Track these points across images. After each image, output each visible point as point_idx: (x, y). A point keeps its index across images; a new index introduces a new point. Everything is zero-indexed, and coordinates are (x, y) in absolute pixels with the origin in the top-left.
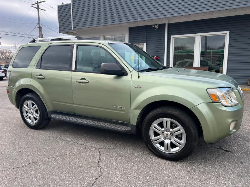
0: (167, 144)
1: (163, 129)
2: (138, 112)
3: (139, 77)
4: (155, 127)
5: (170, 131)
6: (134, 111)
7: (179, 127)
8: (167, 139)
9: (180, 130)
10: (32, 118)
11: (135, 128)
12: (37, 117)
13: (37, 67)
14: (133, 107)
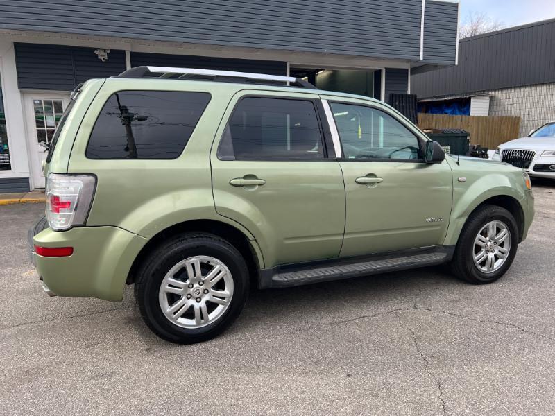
0: (491, 259)
1: (487, 238)
3: (458, 163)
4: (479, 240)
5: (494, 239)
6: (457, 220)
7: (504, 230)
8: (490, 252)
10: (200, 308)
11: (452, 251)
12: (224, 298)
13: (223, 154)
14: (455, 215)
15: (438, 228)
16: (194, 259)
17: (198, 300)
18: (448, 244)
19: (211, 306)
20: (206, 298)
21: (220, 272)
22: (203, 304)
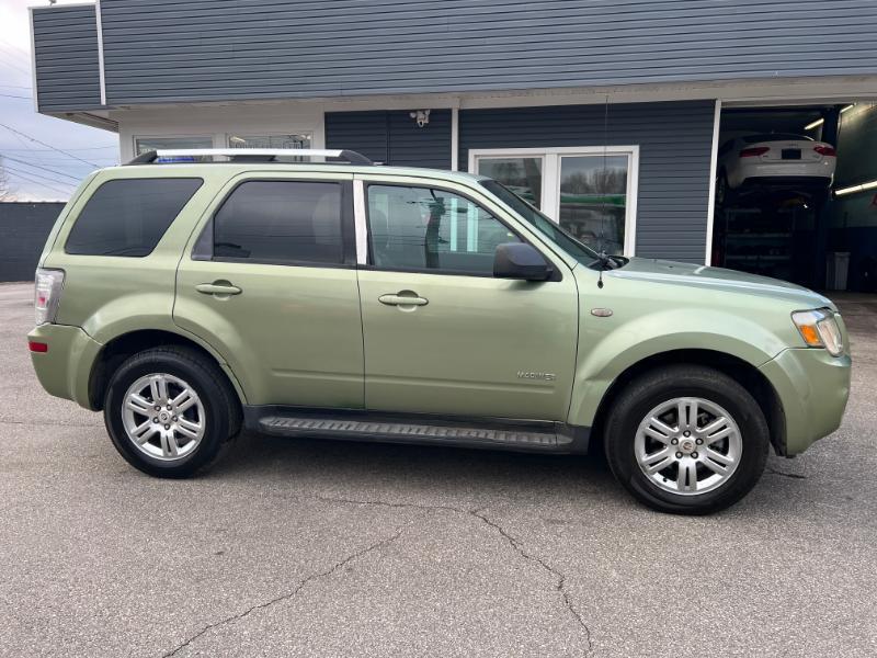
0: (688, 469)
1: (677, 429)
2: (603, 386)
3: (600, 284)
4: (651, 427)
5: (696, 434)
6: (589, 384)
7: (723, 419)
8: (687, 455)
9: (725, 427)
10: (167, 437)
11: (587, 436)
12: (195, 432)
13: (198, 253)
14: (584, 372)
15: (550, 392)
16: (158, 377)
17: (167, 427)
19: (181, 438)
20: (175, 427)
21: (188, 398)
22: (170, 433)
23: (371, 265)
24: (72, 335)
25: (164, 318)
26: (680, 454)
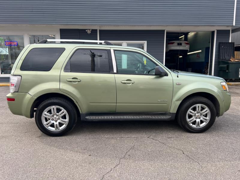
0: (198, 122)
1: (196, 112)
2: (179, 102)
3: (178, 77)
4: (190, 112)
5: (200, 113)
6: (176, 102)
7: (206, 109)
8: (198, 118)
10: (56, 124)
12: (65, 122)
13: (66, 70)
14: (174, 99)
15: (166, 105)
16: (54, 107)
17: (56, 121)
18: (172, 112)
20: (59, 121)
21: (63, 112)
22: (57, 123)
23: (118, 73)
24: (25, 96)
25: (57, 89)
26: (196, 118)
